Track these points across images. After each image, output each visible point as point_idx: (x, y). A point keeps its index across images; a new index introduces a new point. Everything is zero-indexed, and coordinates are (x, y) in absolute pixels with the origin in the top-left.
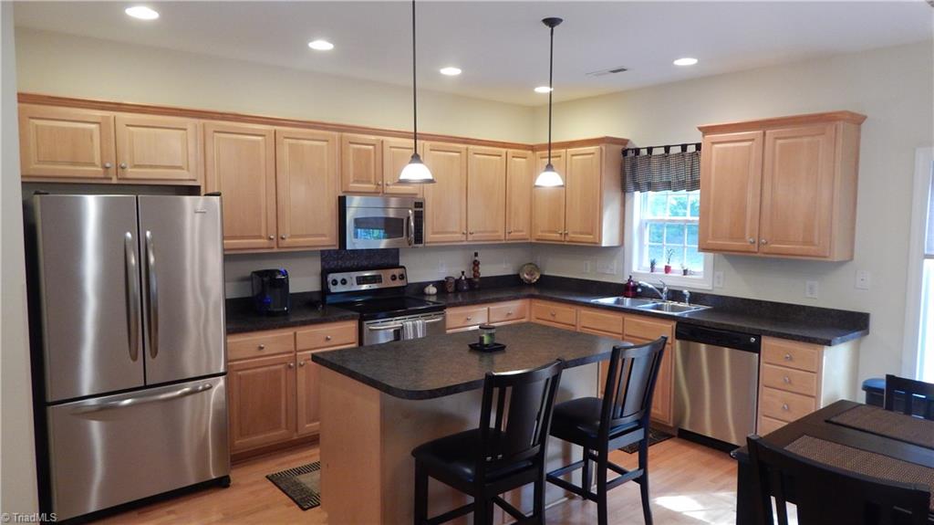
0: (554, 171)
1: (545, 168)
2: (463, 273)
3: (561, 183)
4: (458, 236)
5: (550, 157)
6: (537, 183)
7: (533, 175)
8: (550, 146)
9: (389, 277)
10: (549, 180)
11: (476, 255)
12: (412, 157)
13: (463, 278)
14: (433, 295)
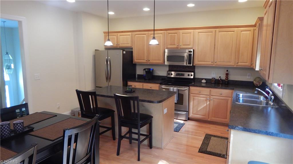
0: (155, 39)
1: (152, 38)
2: (220, 77)
3: (158, 43)
4: (210, 63)
5: (154, 34)
6: (150, 44)
7: (148, 41)
8: (154, 30)
9: (187, 75)
10: (154, 42)
11: (227, 71)
12: (108, 40)
13: (219, 79)
14: (204, 83)
